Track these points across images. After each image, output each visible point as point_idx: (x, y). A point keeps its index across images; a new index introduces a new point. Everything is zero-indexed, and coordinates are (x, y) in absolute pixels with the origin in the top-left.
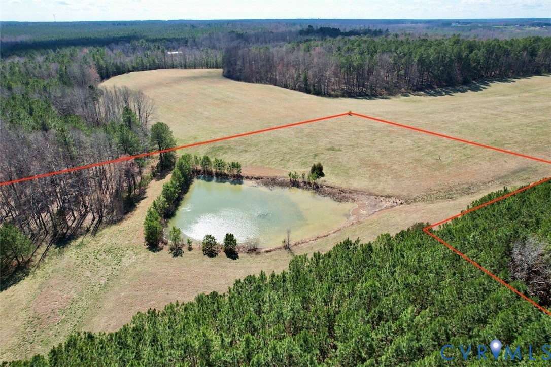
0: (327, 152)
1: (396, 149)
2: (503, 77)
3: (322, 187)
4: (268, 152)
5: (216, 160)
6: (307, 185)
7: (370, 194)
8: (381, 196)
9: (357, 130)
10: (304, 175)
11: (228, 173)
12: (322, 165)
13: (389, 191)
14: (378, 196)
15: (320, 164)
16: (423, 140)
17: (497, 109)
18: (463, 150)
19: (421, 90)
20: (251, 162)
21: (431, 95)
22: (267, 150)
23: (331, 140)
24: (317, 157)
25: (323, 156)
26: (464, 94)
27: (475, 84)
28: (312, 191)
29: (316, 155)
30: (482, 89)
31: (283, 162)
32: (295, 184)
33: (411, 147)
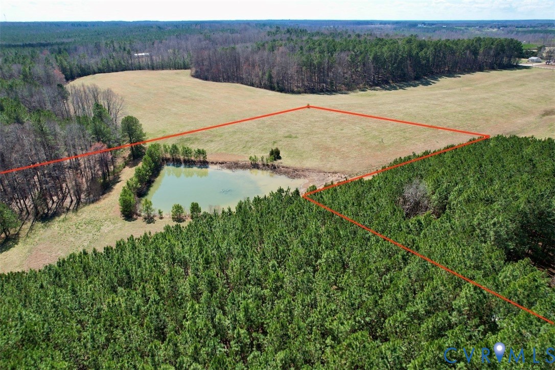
0: (285, 139)
1: (346, 135)
2: (450, 74)
3: (278, 167)
4: (231, 141)
5: (184, 148)
6: (266, 166)
7: (320, 172)
8: (329, 173)
9: (313, 120)
10: (262, 158)
11: (195, 159)
12: (279, 149)
13: (336, 168)
14: (326, 173)
15: (277, 149)
16: (370, 126)
17: (439, 100)
18: (403, 134)
19: (377, 85)
20: (216, 150)
21: (386, 89)
22: (231, 139)
23: (289, 130)
24: (275, 144)
25: (281, 142)
26: (416, 88)
27: (426, 79)
28: (270, 171)
29: (275, 142)
30: (431, 83)
31: (245, 149)
32: (255, 166)
33: (359, 133)
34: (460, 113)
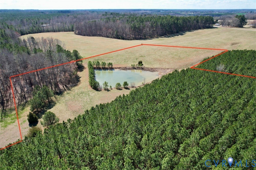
0: (140, 58)
1: (164, 55)
2: (189, 30)
3: (144, 68)
4: (118, 59)
6: (138, 68)
7: (162, 69)
8: (166, 69)
9: (147, 50)
10: (137, 65)
11: (108, 67)
13: (167, 67)
14: (164, 69)
15: (141, 61)
17: (192, 40)
18: (186, 53)
19: (162, 36)
21: (167, 37)
23: (140, 54)
26: (178, 36)
27: (181, 33)
30: (183, 34)
31: (126, 62)
32: (134, 68)
33: (169, 54)
34: (203, 45)
